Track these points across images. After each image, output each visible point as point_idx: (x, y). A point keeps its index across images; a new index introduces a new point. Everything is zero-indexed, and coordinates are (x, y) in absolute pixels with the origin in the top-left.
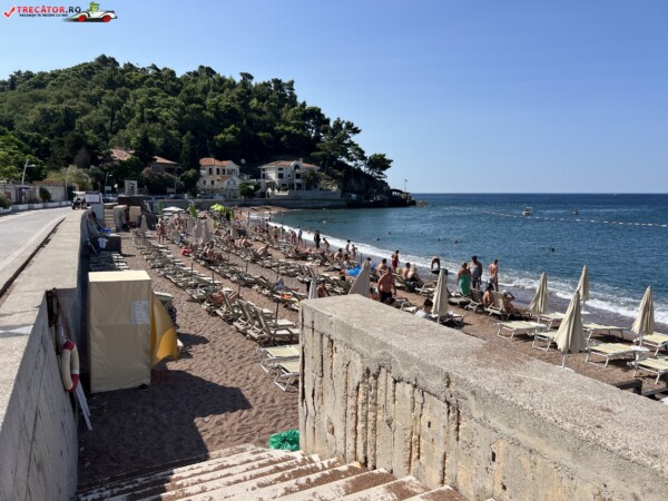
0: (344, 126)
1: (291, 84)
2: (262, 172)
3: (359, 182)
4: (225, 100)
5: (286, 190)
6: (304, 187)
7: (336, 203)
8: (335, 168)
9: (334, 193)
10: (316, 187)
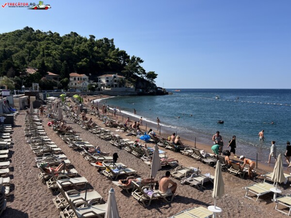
0: (136, 59)
1: (112, 40)
2: (99, 79)
3: (143, 84)
4: (83, 47)
5: (110, 87)
6: (118, 86)
7: (132, 94)
8: (132, 78)
9: (132, 89)
10: (124, 86)
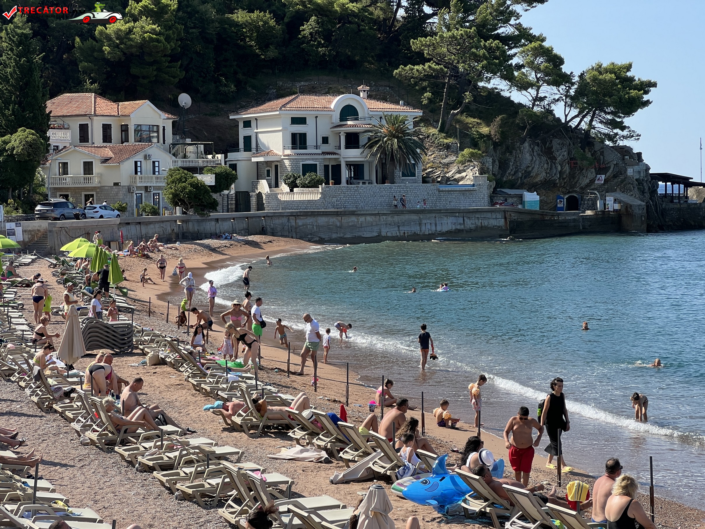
2: (243, 132)
3: (549, 154)
5: (314, 184)
6: (370, 173)
8: (468, 111)
9: (468, 191)
10: (410, 172)
